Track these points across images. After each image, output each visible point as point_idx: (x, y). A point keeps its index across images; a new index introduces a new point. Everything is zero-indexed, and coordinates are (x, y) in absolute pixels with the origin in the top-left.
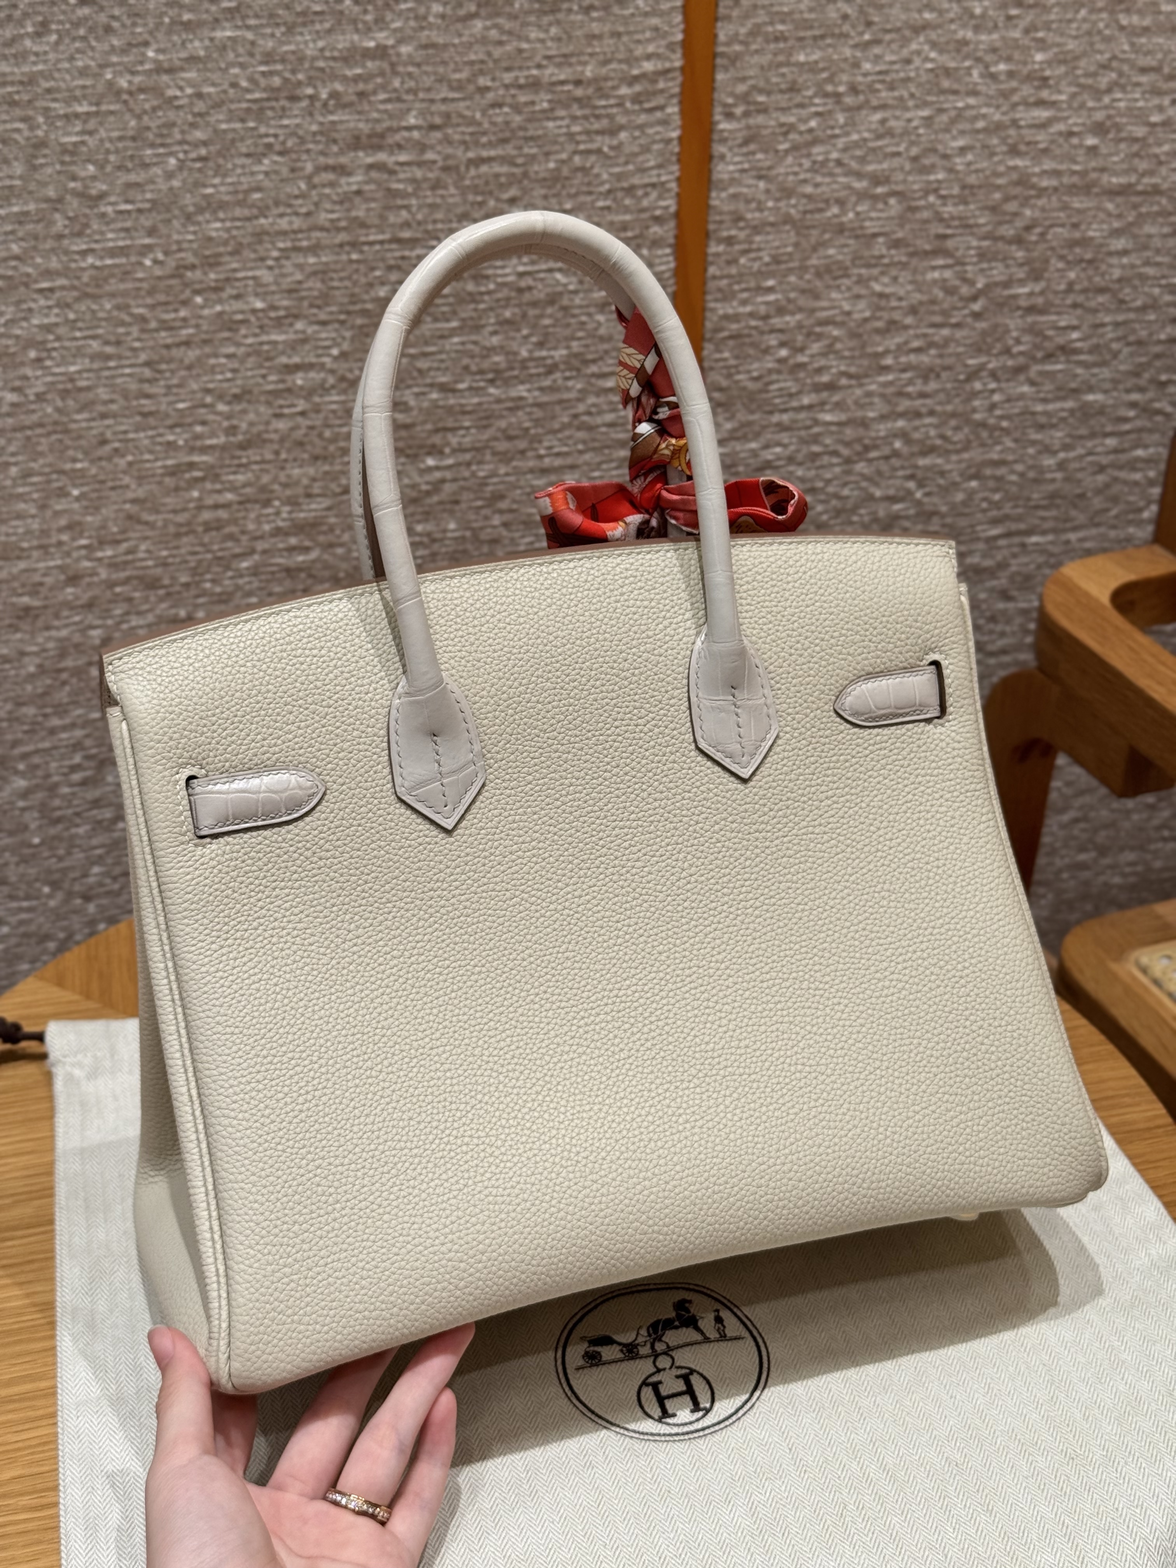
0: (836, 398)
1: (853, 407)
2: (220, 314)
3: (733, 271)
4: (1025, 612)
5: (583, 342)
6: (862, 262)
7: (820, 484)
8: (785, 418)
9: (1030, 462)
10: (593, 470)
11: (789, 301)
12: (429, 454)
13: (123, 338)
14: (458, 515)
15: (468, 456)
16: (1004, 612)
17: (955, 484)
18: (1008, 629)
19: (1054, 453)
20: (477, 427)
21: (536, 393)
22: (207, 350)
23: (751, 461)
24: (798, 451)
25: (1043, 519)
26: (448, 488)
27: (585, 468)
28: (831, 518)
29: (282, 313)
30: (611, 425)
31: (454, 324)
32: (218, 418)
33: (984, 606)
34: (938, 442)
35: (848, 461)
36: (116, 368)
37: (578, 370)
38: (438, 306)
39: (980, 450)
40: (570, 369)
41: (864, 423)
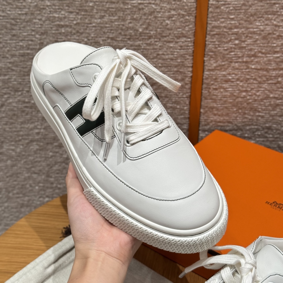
0: (256, 60)
1: (263, 64)
2: (36, 6)
3: (218, 11)
5: (161, 29)
6: (269, 13)
7: (249, 89)
8: (237, 64)
11: (240, 24)
13: (4, 10)
21: (145, 45)
22: (32, 17)
23: (223, 78)
24: (241, 77)
28: (252, 102)
29: (57, 7)
30: (172, 59)
31: (116, 18)
32: (37, 40)
35: (260, 83)
36: (3, 19)
37: (160, 39)
38: (110, 11)
40: (157, 39)
41: (267, 70)
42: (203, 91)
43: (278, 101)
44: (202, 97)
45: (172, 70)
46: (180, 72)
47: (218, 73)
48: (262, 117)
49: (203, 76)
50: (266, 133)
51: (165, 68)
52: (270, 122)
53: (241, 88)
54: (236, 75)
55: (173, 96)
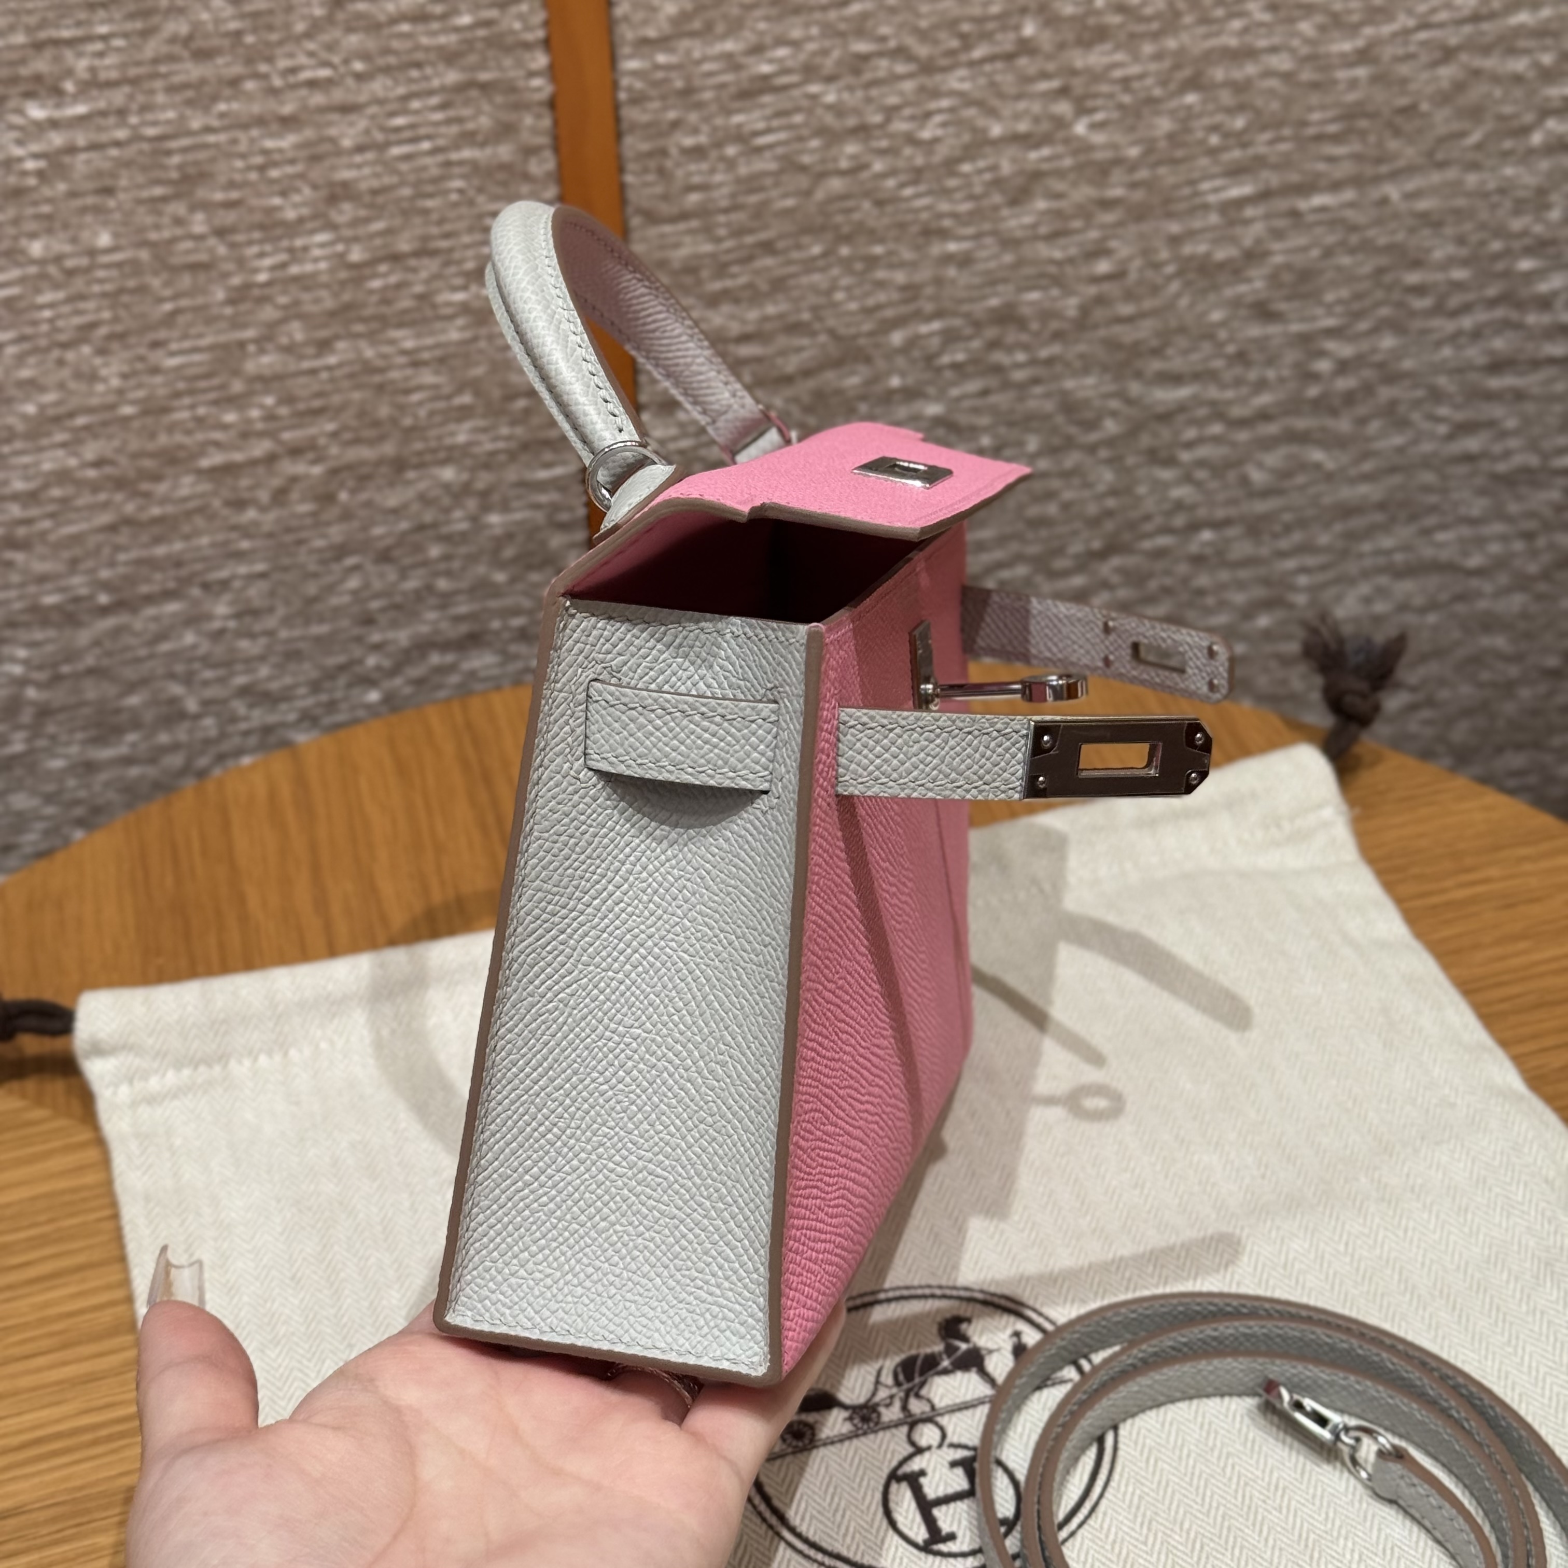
4: (1305, 339)
7: (877, 118)
9: (1305, 50)
10: (393, 114)
12: (29, 95)
14: (117, 216)
15: (118, 97)
16: (1261, 343)
17: (1151, 101)
18: (1271, 374)
19: (1354, 29)
20: (126, 35)
23: (728, 78)
24: (825, 52)
25: (1331, 159)
26: (80, 163)
27: (373, 110)
28: (902, 185)
33: (1223, 334)
34: (1115, 19)
35: (928, 68)
39: (1202, 30)
42: (629, 179)
43: (1033, 155)
44: (630, 210)
45: (436, 83)
46: (484, 87)
47: (697, 54)
48: (964, 261)
49: (615, 86)
50: (994, 345)
51: (389, 82)
52: (1005, 281)
53: (829, 119)
54: (796, 44)
55: (466, 239)
